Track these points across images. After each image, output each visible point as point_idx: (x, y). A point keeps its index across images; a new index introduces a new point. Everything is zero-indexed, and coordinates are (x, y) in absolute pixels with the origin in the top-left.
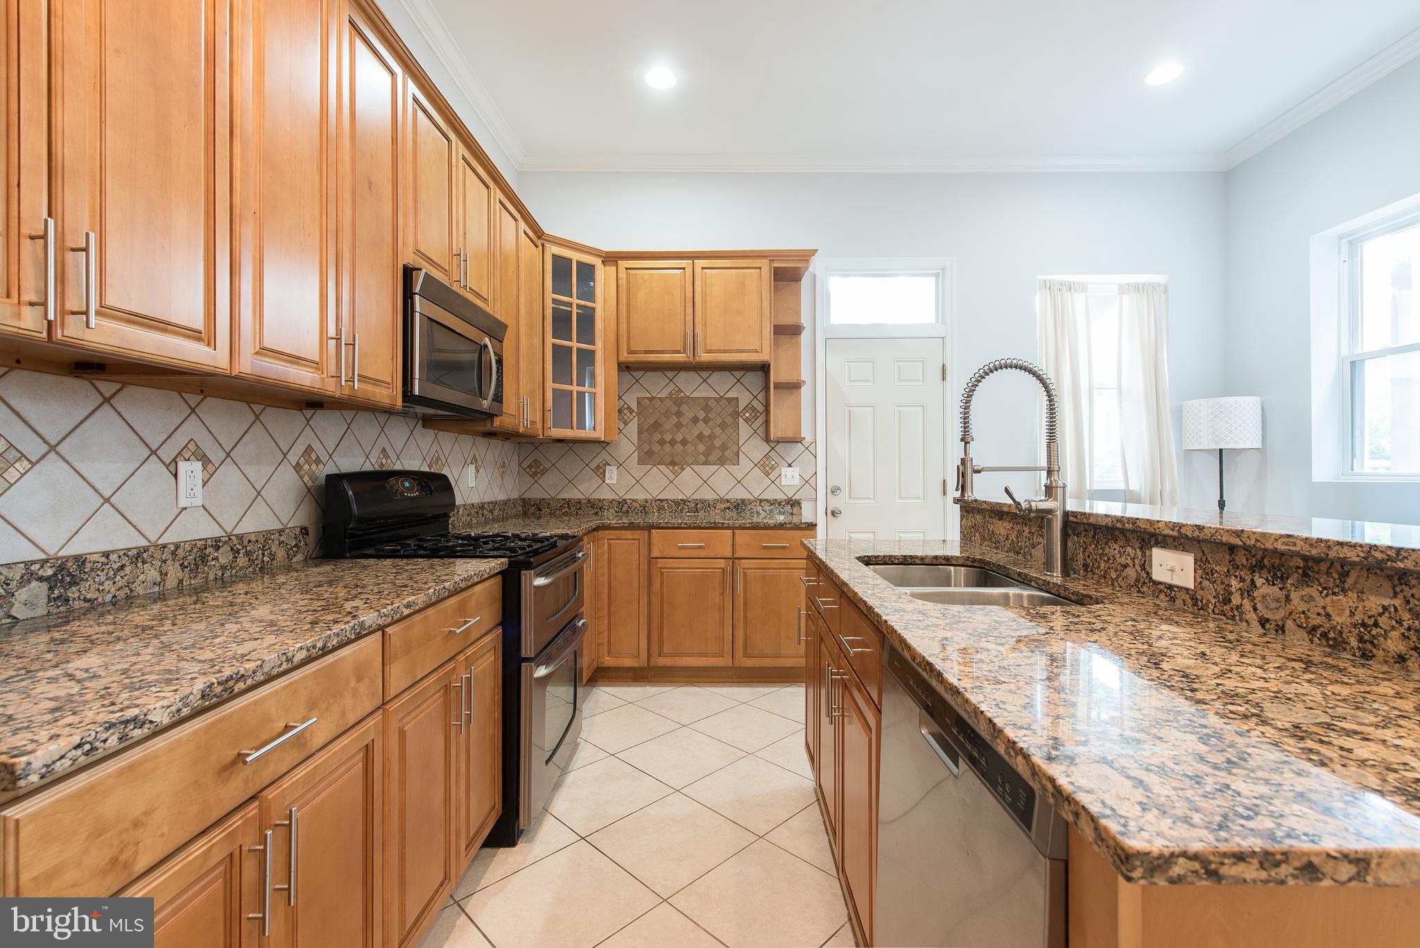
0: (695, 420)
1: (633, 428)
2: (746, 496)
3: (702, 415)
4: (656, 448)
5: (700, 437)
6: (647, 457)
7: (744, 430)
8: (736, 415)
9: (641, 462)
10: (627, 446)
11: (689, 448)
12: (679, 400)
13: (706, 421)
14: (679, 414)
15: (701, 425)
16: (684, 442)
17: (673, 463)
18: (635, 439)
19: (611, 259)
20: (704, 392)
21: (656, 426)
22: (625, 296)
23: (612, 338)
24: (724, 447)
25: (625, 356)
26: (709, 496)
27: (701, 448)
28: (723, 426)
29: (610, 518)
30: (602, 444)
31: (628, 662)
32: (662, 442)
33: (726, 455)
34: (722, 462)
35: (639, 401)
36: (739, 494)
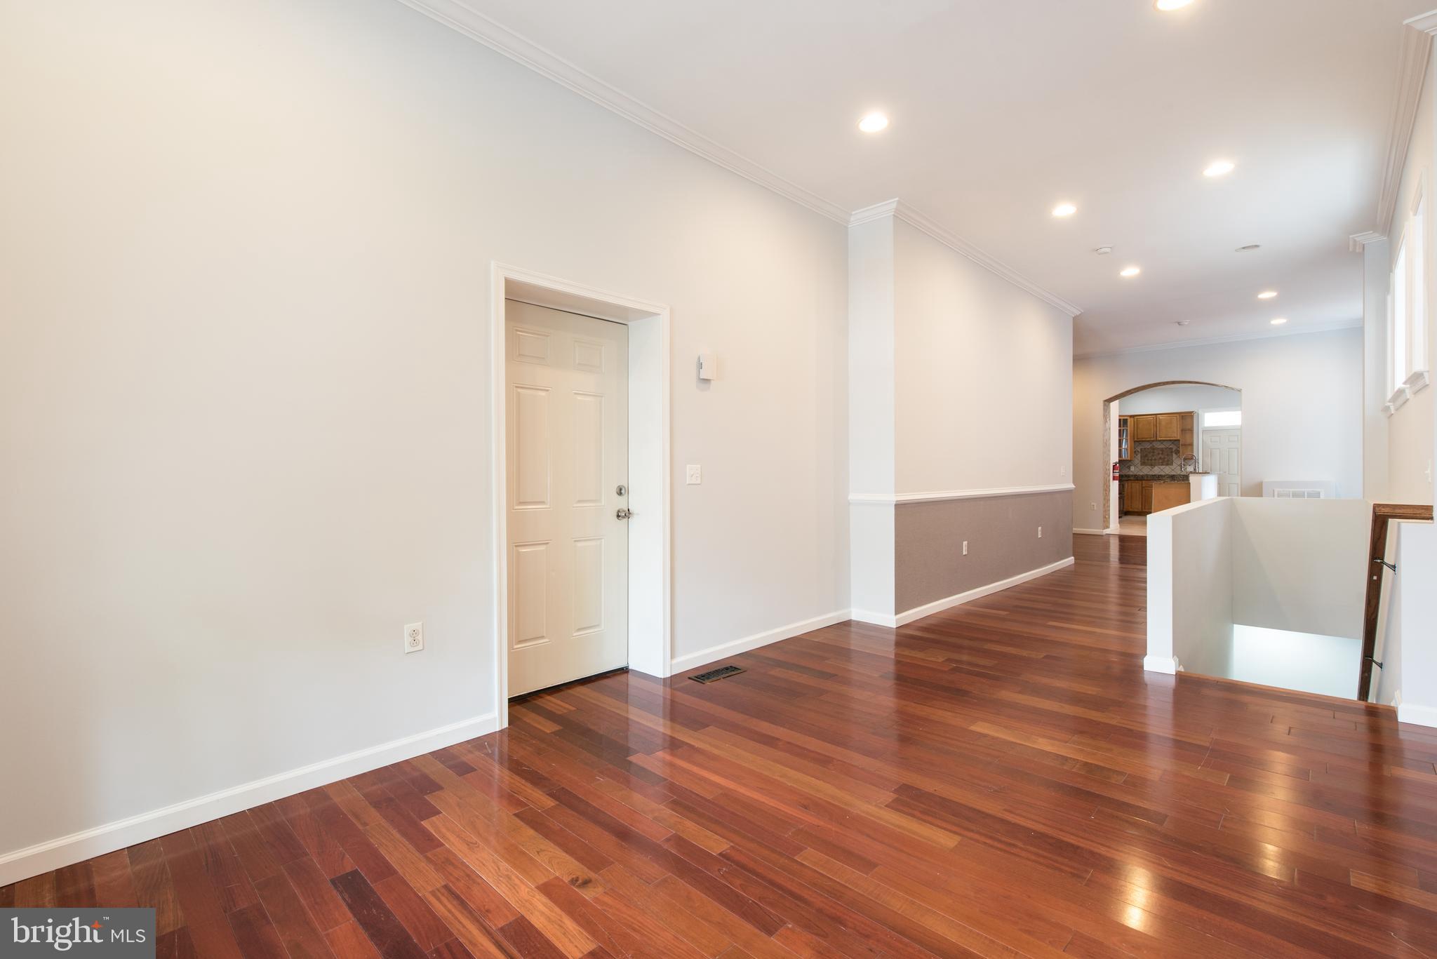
0: (1159, 454)
1: (1139, 455)
2: (1175, 474)
3: (1161, 452)
4: (1146, 461)
5: (1160, 458)
6: (1143, 463)
7: (1174, 455)
8: (1172, 452)
9: (1141, 465)
10: (1138, 460)
11: (1157, 461)
12: (1153, 449)
13: (1162, 454)
14: (1153, 452)
15: (1160, 455)
16: (1155, 460)
17: (1152, 465)
18: (1139, 458)
19: (1131, 416)
20: (1162, 446)
21: (1146, 456)
22: (1136, 424)
23: (1132, 435)
24: (1168, 461)
25: (1136, 439)
26: (1163, 474)
27: (1161, 461)
28: (1168, 455)
29: (1132, 478)
30: (1130, 461)
31: (1136, 510)
32: (1148, 460)
33: (1169, 463)
34: (1167, 465)
35: (1141, 449)
36: (1173, 473)
